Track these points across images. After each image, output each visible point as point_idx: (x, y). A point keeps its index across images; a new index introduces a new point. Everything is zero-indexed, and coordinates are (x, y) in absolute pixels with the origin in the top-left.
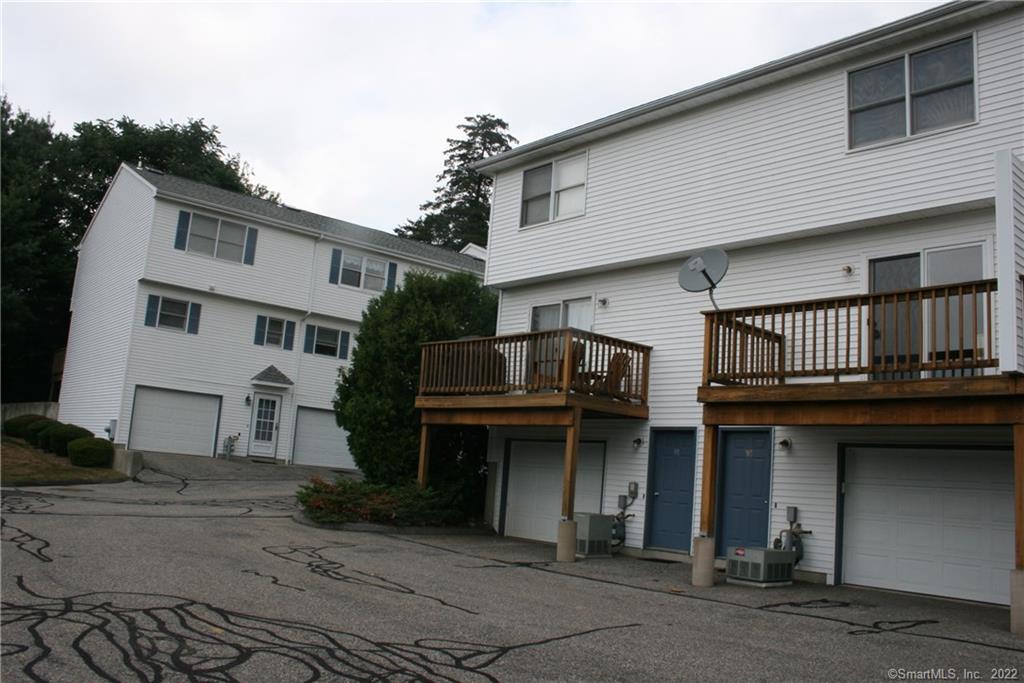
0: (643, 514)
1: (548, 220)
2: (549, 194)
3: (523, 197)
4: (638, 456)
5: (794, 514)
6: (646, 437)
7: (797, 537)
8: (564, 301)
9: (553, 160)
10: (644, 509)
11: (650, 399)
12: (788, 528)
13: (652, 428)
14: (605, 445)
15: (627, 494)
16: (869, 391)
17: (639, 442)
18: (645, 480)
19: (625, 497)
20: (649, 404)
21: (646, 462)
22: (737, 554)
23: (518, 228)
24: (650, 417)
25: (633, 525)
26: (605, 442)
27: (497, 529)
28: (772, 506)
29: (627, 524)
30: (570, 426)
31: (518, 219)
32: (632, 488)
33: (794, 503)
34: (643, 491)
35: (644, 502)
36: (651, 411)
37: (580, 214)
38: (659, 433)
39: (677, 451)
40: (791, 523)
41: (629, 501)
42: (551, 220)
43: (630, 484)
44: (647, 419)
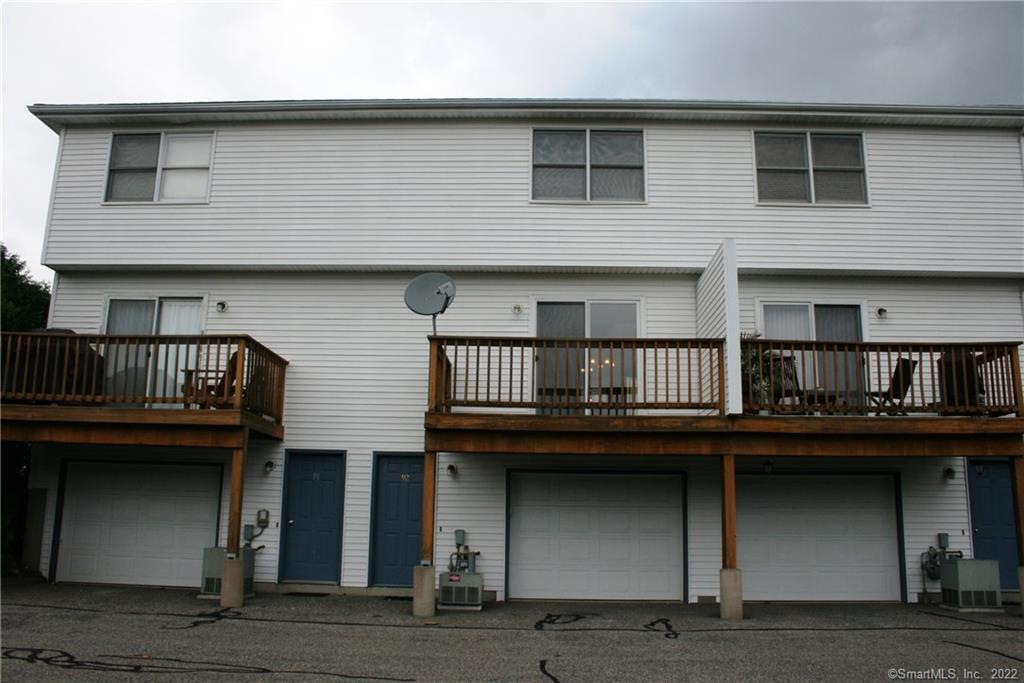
0: (277, 545)
1: (152, 199)
2: (154, 170)
3: (110, 166)
4: (270, 481)
5: (461, 537)
6: (280, 460)
7: (466, 559)
8: (160, 298)
9: (162, 131)
10: (278, 539)
11: (284, 419)
12: (456, 550)
13: (287, 450)
14: (223, 469)
15: (255, 524)
16: (612, 424)
17: (270, 465)
18: (279, 507)
19: (252, 527)
20: (283, 424)
21: (280, 487)
22: (451, 580)
23: (102, 200)
24: (285, 438)
25: (263, 557)
26: (222, 465)
27: (46, 574)
28: (437, 530)
29: (257, 557)
30: (238, 449)
31: (103, 190)
32: (263, 517)
33: (461, 526)
34: (276, 518)
35: (278, 532)
36: (286, 431)
37: (203, 201)
38: (295, 456)
39: (316, 476)
40: (458, 546)
41: (257, 531)
42: (156, 201)
43: (259, 513)
44: (280, 440)
